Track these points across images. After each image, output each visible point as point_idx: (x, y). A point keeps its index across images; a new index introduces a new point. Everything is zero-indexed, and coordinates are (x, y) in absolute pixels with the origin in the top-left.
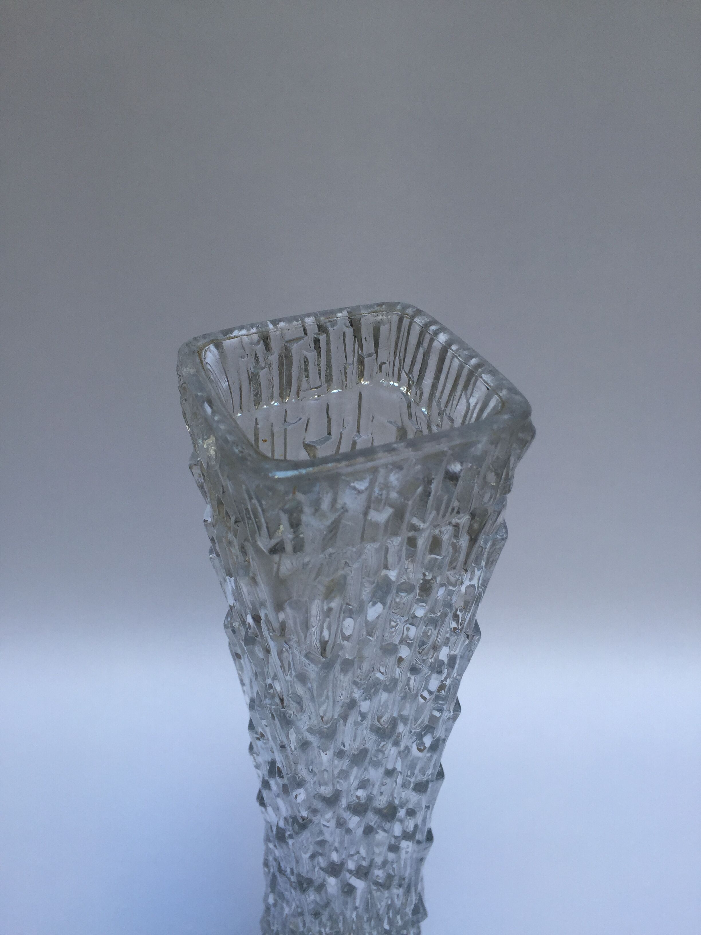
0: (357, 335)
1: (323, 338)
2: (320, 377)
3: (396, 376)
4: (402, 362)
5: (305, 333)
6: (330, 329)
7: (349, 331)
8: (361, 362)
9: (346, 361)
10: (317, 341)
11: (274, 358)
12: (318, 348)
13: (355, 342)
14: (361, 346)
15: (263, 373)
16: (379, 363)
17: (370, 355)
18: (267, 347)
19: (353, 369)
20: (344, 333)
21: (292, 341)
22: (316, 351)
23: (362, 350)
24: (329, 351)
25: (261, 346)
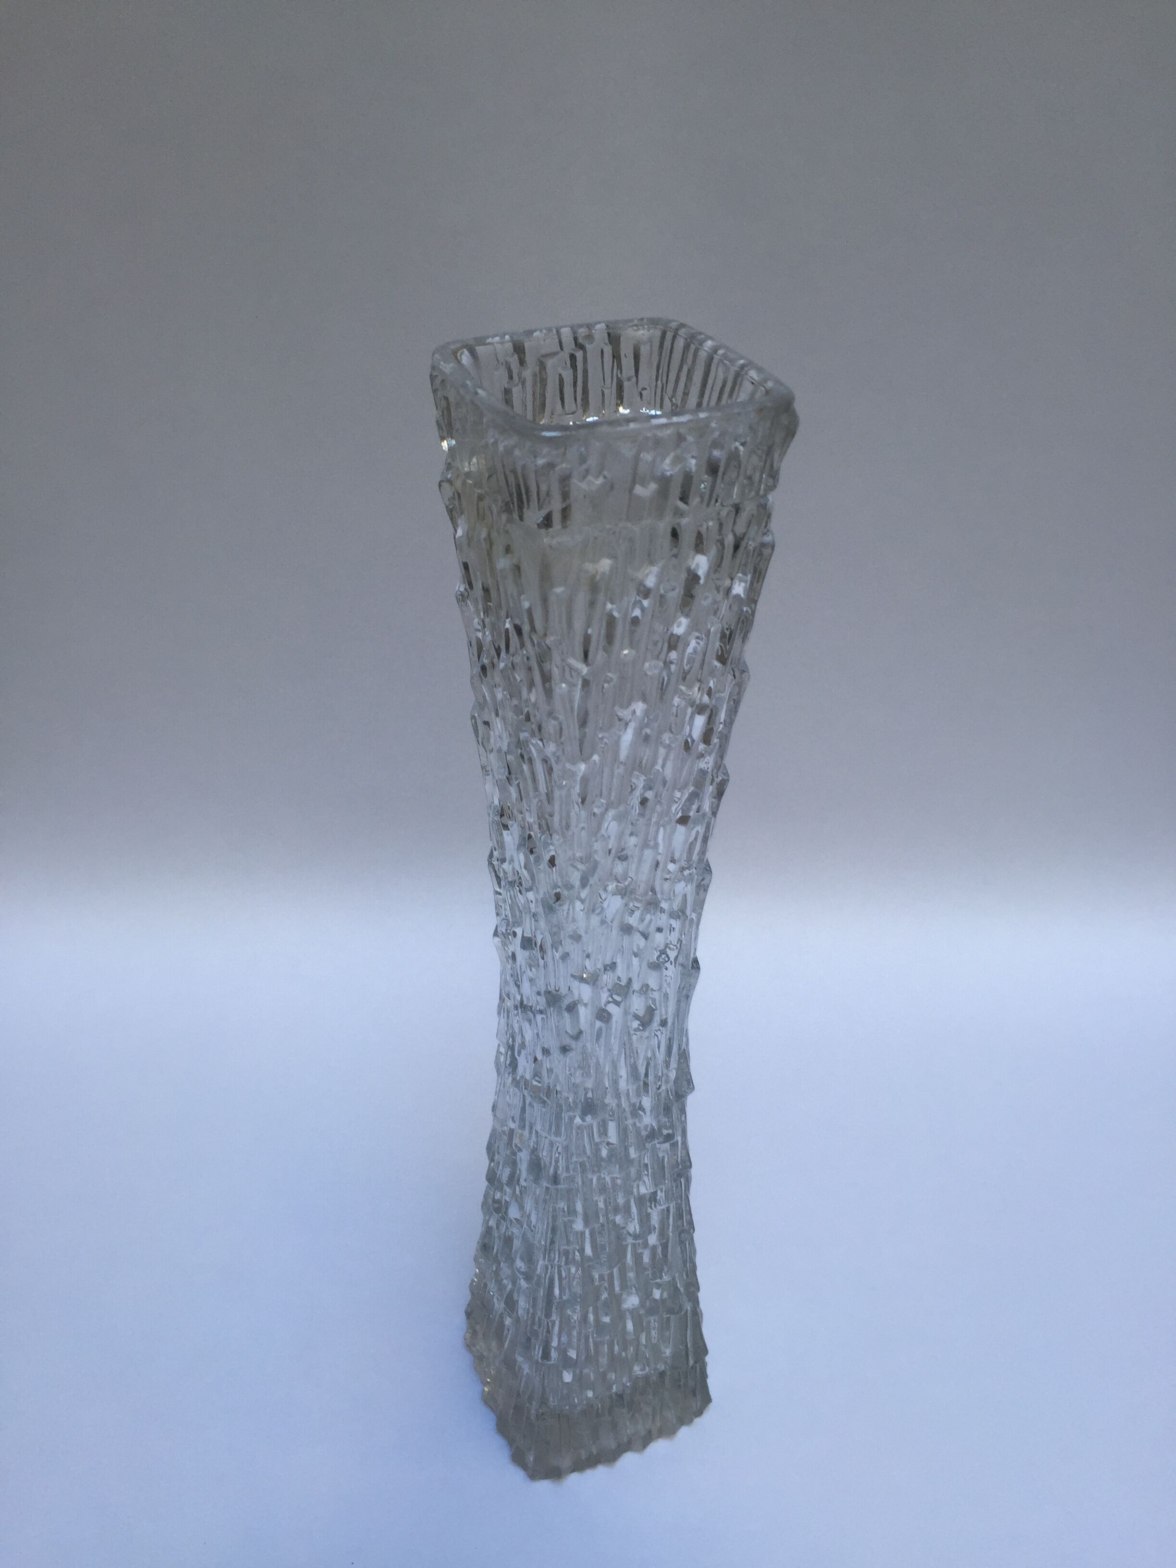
0: (616, 356)
1: (579, 355)
2: (576, 400)
3: (658, 405)
4: (665, 385)
5: (562, 349)
6: (588, 347)
7: (608, 350)
8: (620, 388)
9: (604, 382)
10: (573, 357)
11: (528, 374)
12: (574, 366)
13: (613, 362)
14: (620, 367)
15: (516, 391)
16: (640, 389)
17: (629, 379)
18: (522, 362)
19: (611, 393)
20: (602, 351)
21: (546, 356)
22: (572, 370)
23: (621, 373)
24: (585, 372)
25: (514, 361)
